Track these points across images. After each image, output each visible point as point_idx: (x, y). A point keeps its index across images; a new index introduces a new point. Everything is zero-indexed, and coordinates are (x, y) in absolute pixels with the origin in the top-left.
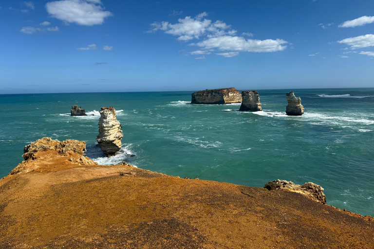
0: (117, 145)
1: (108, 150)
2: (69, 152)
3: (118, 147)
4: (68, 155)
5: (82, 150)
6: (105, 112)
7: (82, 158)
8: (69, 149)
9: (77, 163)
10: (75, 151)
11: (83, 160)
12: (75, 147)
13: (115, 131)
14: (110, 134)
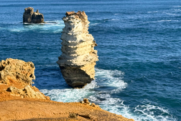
0: (88, 73)
1: (74, 80)
2: (9, 77)
3: (89, 76)
4: (8, 82)
5: (29, 75)
6: (72, 20)
7: (26, 88)
8: (10, 73)
9: (19, 95)
10: (17, 77)
11: (28, 91)
12: (18, 70)
13: (85, 50)
14: (78, 56)
